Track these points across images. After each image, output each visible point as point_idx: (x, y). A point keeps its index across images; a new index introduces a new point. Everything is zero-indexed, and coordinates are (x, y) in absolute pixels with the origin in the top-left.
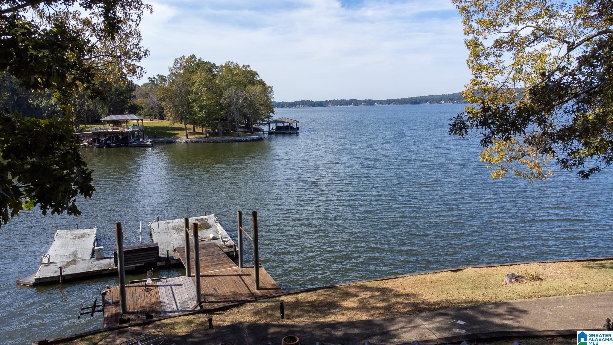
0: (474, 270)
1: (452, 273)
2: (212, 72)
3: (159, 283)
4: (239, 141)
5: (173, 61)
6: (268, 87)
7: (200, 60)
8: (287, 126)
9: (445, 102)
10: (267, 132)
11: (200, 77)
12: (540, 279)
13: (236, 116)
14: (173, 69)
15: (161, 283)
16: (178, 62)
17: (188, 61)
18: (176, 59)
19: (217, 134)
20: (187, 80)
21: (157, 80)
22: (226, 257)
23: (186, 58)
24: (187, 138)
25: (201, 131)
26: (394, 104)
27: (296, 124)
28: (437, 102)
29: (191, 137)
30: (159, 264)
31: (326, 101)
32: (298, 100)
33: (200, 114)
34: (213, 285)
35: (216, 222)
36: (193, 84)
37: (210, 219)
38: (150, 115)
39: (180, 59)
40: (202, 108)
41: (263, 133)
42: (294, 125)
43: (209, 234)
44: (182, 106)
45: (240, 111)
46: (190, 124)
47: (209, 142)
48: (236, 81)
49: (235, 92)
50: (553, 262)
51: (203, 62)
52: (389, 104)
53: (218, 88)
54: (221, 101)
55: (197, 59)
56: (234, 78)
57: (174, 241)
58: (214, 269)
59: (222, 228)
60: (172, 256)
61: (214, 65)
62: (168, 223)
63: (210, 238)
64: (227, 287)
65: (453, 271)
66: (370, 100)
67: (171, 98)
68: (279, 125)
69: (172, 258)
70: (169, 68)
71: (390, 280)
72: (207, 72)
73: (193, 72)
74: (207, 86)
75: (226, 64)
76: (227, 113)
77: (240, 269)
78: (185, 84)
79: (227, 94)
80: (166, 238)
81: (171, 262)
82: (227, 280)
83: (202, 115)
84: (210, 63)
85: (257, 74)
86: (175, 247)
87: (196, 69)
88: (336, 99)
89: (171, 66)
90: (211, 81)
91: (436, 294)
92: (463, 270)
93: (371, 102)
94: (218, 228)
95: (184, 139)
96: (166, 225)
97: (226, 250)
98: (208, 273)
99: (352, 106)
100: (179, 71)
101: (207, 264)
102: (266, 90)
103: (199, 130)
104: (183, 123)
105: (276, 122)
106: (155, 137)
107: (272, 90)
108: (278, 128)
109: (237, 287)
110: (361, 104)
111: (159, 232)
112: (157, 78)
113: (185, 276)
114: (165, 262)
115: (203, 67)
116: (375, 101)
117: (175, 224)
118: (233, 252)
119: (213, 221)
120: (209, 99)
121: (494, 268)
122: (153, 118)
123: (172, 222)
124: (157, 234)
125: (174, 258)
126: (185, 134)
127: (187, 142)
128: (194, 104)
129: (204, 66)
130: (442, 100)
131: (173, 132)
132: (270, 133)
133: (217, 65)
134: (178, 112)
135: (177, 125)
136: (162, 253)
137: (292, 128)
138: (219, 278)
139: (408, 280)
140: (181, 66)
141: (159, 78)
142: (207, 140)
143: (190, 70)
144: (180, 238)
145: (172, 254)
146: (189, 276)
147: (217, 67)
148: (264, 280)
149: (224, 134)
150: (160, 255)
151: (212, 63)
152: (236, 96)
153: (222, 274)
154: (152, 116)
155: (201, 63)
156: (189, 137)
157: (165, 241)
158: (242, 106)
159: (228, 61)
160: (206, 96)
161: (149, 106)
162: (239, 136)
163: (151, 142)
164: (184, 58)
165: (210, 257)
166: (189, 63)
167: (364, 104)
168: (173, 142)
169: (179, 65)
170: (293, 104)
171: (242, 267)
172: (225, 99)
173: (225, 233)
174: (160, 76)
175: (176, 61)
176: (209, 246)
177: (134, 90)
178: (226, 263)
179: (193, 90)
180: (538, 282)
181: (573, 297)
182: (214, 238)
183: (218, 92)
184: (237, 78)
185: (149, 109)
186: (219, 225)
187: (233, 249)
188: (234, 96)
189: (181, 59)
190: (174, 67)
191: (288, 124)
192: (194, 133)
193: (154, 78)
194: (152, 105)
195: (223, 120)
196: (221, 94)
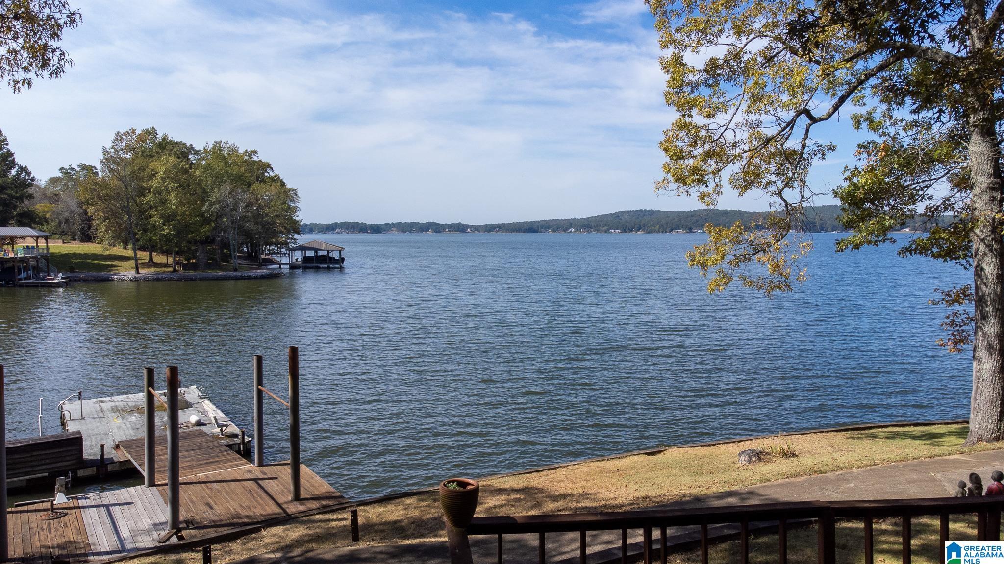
0: (682, 450)
1: (648, 457)
2: (188, 159)
3: (82, 503)
4: (237, 278)
5: (113, 137)
6: (290, 190)
7: (165, 138)
8: (323, 256)
9: (577, 230)
10: (288, 266)
11: (165, 164)
12: (793, 455)
13: (232, 236)
14: (112, 150)
15: (88, 501)
16: (122, 140)
17: (141, 139)
18: (118, 134)
19: (194, 267)
20: (139, 169)
21: (77, 172)
22: (228, 450)
23: (138, 132)
24: (138, 272)
25: (164, 261)
26: (497, 231)
27: (340, 251)
28: (565, 231)
29: (143, 271)
30: (81, 473)
31: (387, 224)
32: (339, 221)
33: (164, 230)
34: (203, 498)
35: (201, 398)
36: (153, 176)
37: (190, 393)
38: (63, 233)
39: (124, 134)
40: (168, 219)
41: (280, 267)
42: (336, 255)
43: (189, 417)
44: (130, 216)
45: (240, 227)
46: (143, 248)
47: (180, 280)
48: (232, 174)
49: (230, 193)
50: (801, 434)
51: (171, 141)
52: (490, 231)
53: (199, 184)
54: (204, 209)
55: (160, 135)
56: (229, 170)
57: (115, 430)
58: (204, 471)
59: (214, 408)
60: (112, 456)
61: (192, 148)
62: (103, 402)
63: (191, 423)
64: (233, 500)
65: (648, 454)
66: (460, 223)
67: (105, 199)
68: (310, 253)
69: (111, 461)
70: (104, 148)
71: (544, 473)
72: (179, 158)
73: (151, 156)
74: (179, 181)
75: (215, 146)
76: (214, 229)
77: (258, 468)
78: (135, 176)
79: (215, 195)
80: (97, 427)
81: (110, 468)
82: (232, 487)
83: (168, 231)
84: (185, 144)
85: (269, 166)
86: (118, 440)
87: (157, 153)
88: (403, 222)
89: (109, 145)
90: (186, 171)
91: (632, 488)
92: (664, 452)
93: (460, 228)
94: (206, 407)
95: (132, 274)
96: (97, 405)
97: (225, 441)
98: (192, 478)
99: (430, 232)
100: (123, 156)
101: (188, 464)
102: (286, 195)
103: (159, 258)
104: (130, 246)
105: (303, 248)
106: (72, 270)
107: (296, 195)
108: (306, 259)
109: (254, 498)
110: (444, 230)
111: (83, 418)
112: (78, 169)
113: (143, 486)
114: (95, 468)
115: (171, 150)
116: (468, 226)
117: (117, 404)
118: (239, 444)
119: (196, 396)
120: (181, 204)
121: (712, 447)
122: (69, 238)
123: (111, 401)
124: (78, 422)
125: (115, 460)
126: (134, 266)
127: (135, 280)
128: (153, 212)
129: (174, 148)
130: (571, 227)
131: (107, 263)
132: (293, 267)
133: (197, 149)
134: (120, 225)
135: (118, 250)
136: (90, 452)
137: (332, 260)
138: (215, 485)
139: (576, 471)
140: (127, 146)
141: (83, 169)
142: (173, 276)
143: (147, 153)
144: (129, 426)
145: (110, 453)
146: (152, 484)
147: (197, 152)
148: (308, 484)
149: (209, 267)
150: (86, 456)
151: (188, 145)
152: (231, 200)
153: (219, 478)
154: (66, 234)
155: (167, 143)
156: (141, 271)
157: (96, 432)
158: (243, 218)
159: (218, 140)
160: (176, 198)
161: (61, 217)
162: (236, 270)
163: (63, 278)
164: (134, 131)
165: (192, 452)
166: (143, 142)
167: (450, 231)
168: (107, 280)
169: (124, 144)
170: (330, 228)
171: (261, 464)
172: (211, 205)
173: (220, 414)
174: (84, 167)
175: (118, 137)
176: (189, 435)
178: (228, 461)
179: (152, 186)
180: (792, 459)
181: (863, 471)
182: (199, 423)
183: (199, 191)
184: (235, 170)
185: (60, 222)
186: (207, 402)
187: (238, 440)
188: (230, 200)
189: (127, 134)
190: (113, 146)
191: (325, 253)
192: (151, 263)
193: (73, 169)
194: (66, 215)
195: (208, 241)
196: (204, 196)
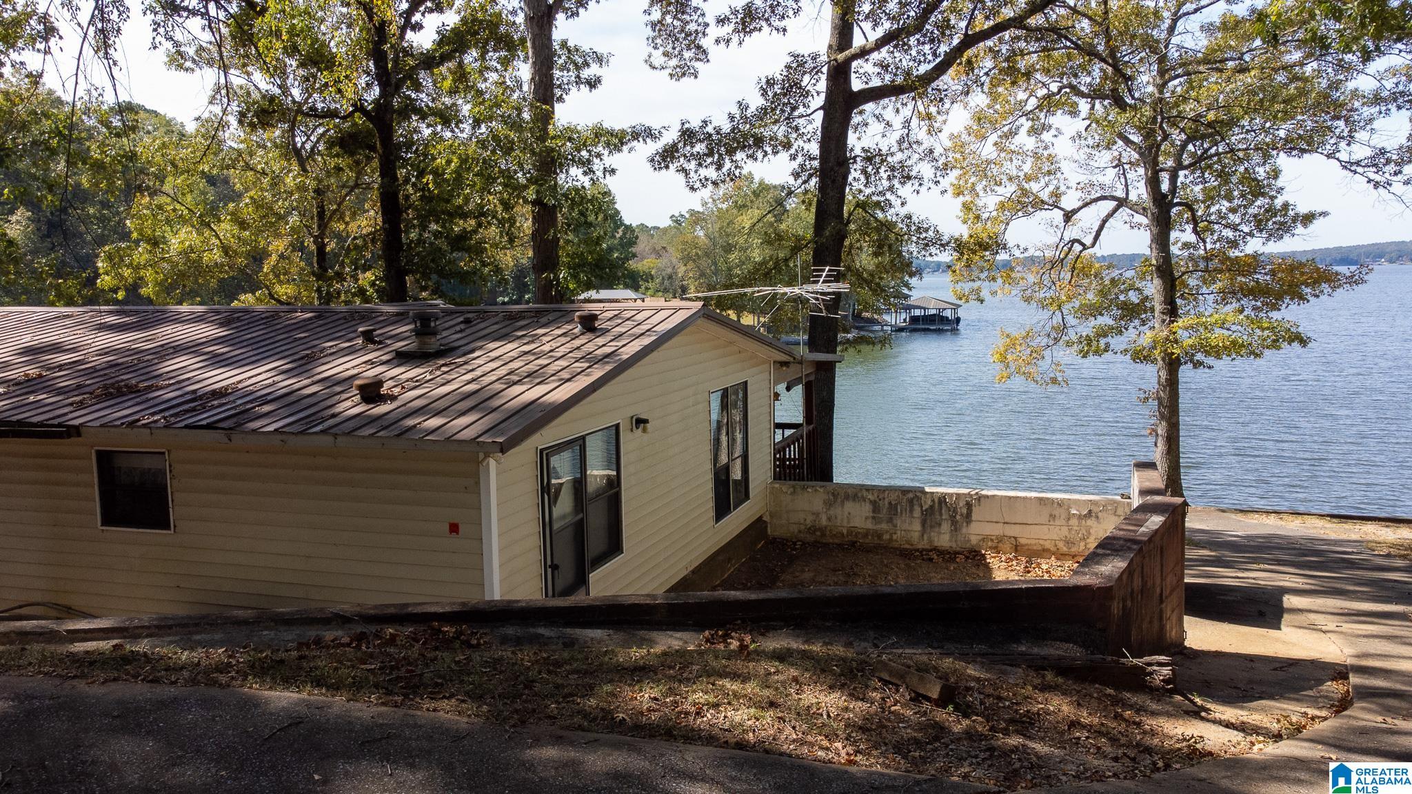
7: (761, 183)
8: (934, 315)
10: (891, 328)
14: (711, 200)
16: (720, 187)
17: (738, 186)
20: (728, 224)
21: (685, 219)
27: (955, 310)
36: (740, 231)
38: (666, 291)
41: (883, 330)
42: (948, 314)
51: (767, 185)
55: (757, 180)
68: (917, 312)
74: (765, 235)
78: (724, 232)
87: (752, 201)
100: (720, 206)
105: (912, 307)
108: (915, 320)
112: (687, 216)
115: (765, 196)
132: (900, 329)
137: (944, 320)
141: (691, 215)
143: (741, 202)
155: (763, 188)
161: (664, 273)
166: (740, 188)
169: (721, 193)
177: (635, 243)
179: (738, 242)
185: (663, 278)
191: (935, 311)
194: (670, 271)
